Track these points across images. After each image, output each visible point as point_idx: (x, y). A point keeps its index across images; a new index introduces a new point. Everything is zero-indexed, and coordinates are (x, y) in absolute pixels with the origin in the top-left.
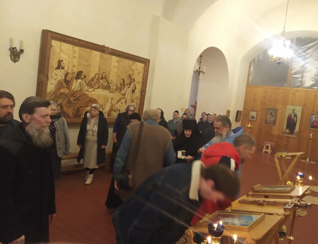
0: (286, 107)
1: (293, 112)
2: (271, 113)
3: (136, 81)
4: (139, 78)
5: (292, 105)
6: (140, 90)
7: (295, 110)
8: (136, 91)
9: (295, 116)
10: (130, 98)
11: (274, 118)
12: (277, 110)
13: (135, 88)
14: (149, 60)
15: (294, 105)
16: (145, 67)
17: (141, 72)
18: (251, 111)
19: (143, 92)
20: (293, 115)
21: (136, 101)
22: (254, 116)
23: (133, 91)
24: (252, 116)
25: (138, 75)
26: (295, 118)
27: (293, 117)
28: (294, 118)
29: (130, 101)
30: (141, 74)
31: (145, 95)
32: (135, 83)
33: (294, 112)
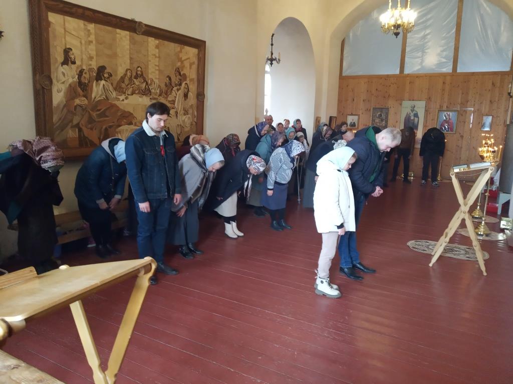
0: (401, 104)
1: (412, 111)
2: (381, 115)
3: (188, 79)
4: (191, 73)
5: (410, 100)
6: (196, 92)
7: (415, 107)
8: (190, 94)
9: (416, 115)
10: (181, 107)
11: (384, 122)
12: (388, 109)
13: (188, 91)
14: (205, 42)
15: (413, 100)
16: (198, 54)
17: (194, 63)
18: (349, 115)
19: (201, 96)
20: (412, 114)
21: (191, 112)
22: (354, 123)
23: (186, 96)
24: (351, 123)
25: (190, 68)
26: (416, 119)
27: (412, 118)
28: (414, 120)
29: (182, 112)
30: (195, 67)
31: (204, 101)
32: (188, 82)
33: (414, 110)
